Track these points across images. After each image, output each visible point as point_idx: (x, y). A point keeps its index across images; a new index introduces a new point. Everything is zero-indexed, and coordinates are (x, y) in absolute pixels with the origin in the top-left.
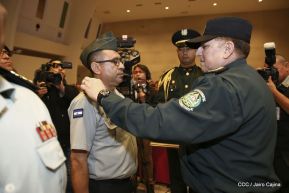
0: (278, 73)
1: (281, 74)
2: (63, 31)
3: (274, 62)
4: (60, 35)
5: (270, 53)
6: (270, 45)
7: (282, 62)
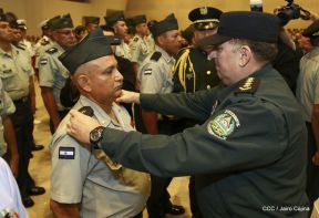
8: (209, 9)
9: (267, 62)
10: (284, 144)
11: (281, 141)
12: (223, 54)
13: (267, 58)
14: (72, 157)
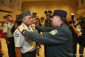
0: (74, 21)
1: (75, 22)
2: (11, 4)
3: (74, 19)
4: (10, 5)
5: (73, 16)
6: (73, 14)
7: (75, 19)
8: (49, 11)
9: (64, 22)
10: (67, 39)
11: (67, 38)
12: (54, 19)
13: (64, 21)
14: (18, 36)
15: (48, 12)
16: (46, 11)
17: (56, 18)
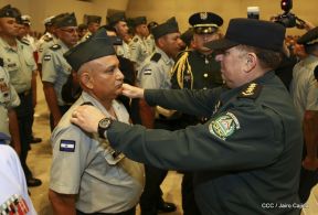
8: (209, 14)
15: (204, 17)
16: (198, 15)
17: (240, 57)
